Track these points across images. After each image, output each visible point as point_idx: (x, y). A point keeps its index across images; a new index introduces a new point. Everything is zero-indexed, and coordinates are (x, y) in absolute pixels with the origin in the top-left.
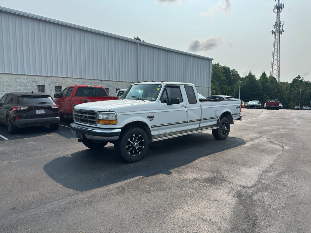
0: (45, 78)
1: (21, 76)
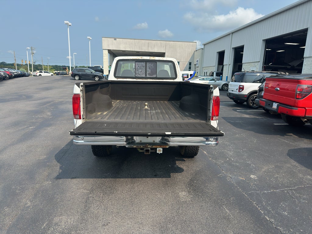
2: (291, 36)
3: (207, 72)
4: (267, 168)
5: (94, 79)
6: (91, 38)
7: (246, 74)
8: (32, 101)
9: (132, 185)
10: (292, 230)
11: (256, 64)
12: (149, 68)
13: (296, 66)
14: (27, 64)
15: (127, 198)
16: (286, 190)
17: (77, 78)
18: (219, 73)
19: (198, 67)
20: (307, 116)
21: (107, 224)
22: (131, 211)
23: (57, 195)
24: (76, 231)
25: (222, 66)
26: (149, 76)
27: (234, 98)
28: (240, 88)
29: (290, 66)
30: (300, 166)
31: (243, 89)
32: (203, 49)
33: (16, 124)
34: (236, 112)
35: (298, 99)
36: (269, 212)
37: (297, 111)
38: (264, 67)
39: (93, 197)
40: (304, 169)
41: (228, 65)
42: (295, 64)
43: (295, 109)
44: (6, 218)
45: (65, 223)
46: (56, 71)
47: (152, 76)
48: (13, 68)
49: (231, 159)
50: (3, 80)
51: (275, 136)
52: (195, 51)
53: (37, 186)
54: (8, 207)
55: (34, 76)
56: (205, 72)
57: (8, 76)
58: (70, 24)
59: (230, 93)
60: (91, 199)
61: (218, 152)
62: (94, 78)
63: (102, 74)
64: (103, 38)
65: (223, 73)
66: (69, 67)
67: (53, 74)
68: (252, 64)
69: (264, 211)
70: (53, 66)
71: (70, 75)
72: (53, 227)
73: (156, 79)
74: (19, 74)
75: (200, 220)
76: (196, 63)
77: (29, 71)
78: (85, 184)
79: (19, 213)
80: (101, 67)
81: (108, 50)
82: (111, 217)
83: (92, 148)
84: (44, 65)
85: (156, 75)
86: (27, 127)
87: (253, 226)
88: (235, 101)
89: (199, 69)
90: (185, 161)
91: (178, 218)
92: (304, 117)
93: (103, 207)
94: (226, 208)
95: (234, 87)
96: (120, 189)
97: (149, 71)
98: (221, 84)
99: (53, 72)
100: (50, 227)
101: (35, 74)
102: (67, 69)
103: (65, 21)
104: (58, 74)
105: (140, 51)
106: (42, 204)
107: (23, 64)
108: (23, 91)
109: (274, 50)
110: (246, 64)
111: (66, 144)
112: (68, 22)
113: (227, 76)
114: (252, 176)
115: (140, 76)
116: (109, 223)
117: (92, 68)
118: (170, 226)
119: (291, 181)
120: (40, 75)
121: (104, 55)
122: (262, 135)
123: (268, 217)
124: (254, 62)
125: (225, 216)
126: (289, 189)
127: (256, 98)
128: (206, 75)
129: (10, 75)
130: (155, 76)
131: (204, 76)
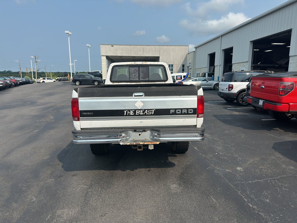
2: (277, 37)
3: (199, 73)
4: (252, 160)
5: (93, 84)
6: (90, 46)
7: (235, 74)
8: (36, 106)
9: (127, 180)
10: (272, 215)
11: (245, 64)
12: (142, 72)
13: (284, 65)
14: (32, 72)
15: (123, 192)
16: (269, 180)
17: (77, 83)
18: (211, 74)
19: (190, 69)
20: (290, 111)
21: (104, 215)
22: (126, 203)
23: (60, 190)
24: (76, 221)
25: (213, 67)
26: (142, 80)
27: (225, 96)
28: (229, 87)
29: (278, 64)
30: (284, 158)
31: (232, 88)
32: (195, 52)
33: (21, 128)
34: (227, 110)
35: (281, 95)
36: (252, 199)
37: (281, 107)
38: (253, 66)
39: (92, 192)
40: (288, 160)
41: (219, 66)
42: (282, 62)
43: (279, 105)
44: (14, 212)
45: (67, 215)
46: (58, 78)
47: (145, 80)
48: (18, 76)
49: (220, 154)
50: (9, 88)
51: (262, 131)
52: (187, 54)
53: (42, 183)
54: (15, 202)
55: (38, 82)
56: (197, 74)
57: (13, 84)
58: (70, 33)
59: (220, 93)
60: (90, 193)
61: (208, 147)
62: (94, 82)
63: (101, 79)
64: (101, 45)
65: (214, 73)
66: (70, 73)
67: (55, 80)
68: (242, 64)
69: (248, 200)
70: (55, 72)
71: (71, 81)
72: (56, 219)
73: (149, 82)
74: (24, 81)
75: (189, 209)
76: (188, 65)
77: (33, 79)
78: (85, 180)
79: (26, 207)
80: (100, 72)
81: (106, 56)
82: (108, 209)
83: (91, 147)
84: (47, 73)
85: (149, 78)
86: (31, 131)
87: (237, 213)
88: (225, 100)
89: (192, 70)
90: (176, 156)
91: (168, 207)
92: (289, 113)
93: (101, 200)
94: (213, 197)
95: (223, 87)
96: (116, 184)
97: (142, 75)
98: (212, 84)
99: (55, 79)
100: (53, 219)
101: (39, 81)
102: (69, 76)
103: (66, 31)
104: (60, 80)
105: (136, 56)
106: (46, 199)
107: (27, 72)
108: (28, 97)
109: (262, 50)
110: (236, 65)
111: (67, 145)
112: (68, 31)
113: (218, 76)
114: (238, 168)
115: (134, 80)
116: (107, 214)
117: (91, 73)
118: (161, 215)
119: (274, 171)
120: (43, 82)
121: (103, 61)
122: (250, 131)
123: (251, 204)
124: (243, 62)
125: (212, 205)
126: (272, 179)
127: (245, 96)
128: (198, 76)
129: (15, 83)
130: (147, 79)
131: (197, 77)
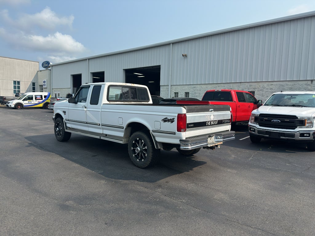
0: (239, 84)
1: (220, 84)
4: (229, 152)
19: (45, 88)
32: (50, 70)
47: (134, 100)
52: (38, 71)
56: (56, 94)
76: (42, 83)
85: (137, 99)
89: (47, 90)
114: (233, 156)
115: (126, 99)
119: (246, 154)
126: (253, 157)
